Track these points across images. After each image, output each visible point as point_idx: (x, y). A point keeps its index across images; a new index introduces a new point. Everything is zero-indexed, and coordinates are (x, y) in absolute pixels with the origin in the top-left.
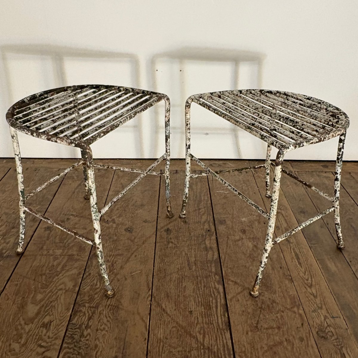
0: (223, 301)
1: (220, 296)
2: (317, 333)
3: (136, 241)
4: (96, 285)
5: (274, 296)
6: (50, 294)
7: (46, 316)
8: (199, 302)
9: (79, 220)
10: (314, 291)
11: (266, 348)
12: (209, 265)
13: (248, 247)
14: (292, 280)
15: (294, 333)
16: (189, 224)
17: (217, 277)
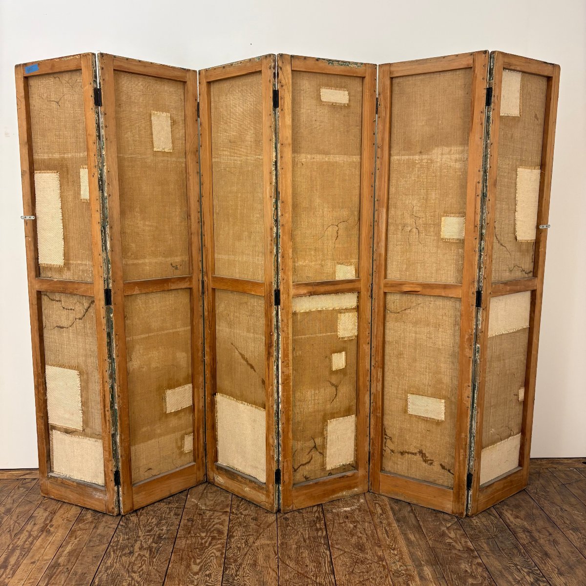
0: (329, 559)
1: (328, 557)
2: (393, 574)
3: (262, 526)
4: (237, 553)
5: (366, 556)
6: (205, 559)
7: (206, 571)
8: (312, 560)
9: (214, 514)
10: (396, 552)
11: (357, 582)
12: (319, 539)
13: (350, 527)
14: (380, 547)
15: (377, 574)
16: (303, 513)
17: (325, 546)
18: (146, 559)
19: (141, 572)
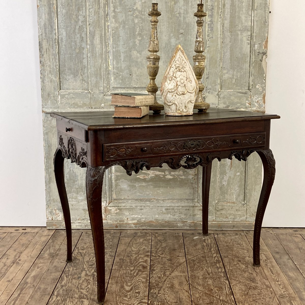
0: (229, 286)
1: (227, 285)
2: (279, 296)
4: (158, 280)
5: (257, 285)
6: (134, 283)
7: (136, 290)
8: (216, 286)
9: (138, 256)
11: (252, 300)
12: (220, 274)
13: (242, 267)
14: (267, 279)
15: (267, 296)
17: (225, 278)
18: (90, 281)
19: (88, 290)
